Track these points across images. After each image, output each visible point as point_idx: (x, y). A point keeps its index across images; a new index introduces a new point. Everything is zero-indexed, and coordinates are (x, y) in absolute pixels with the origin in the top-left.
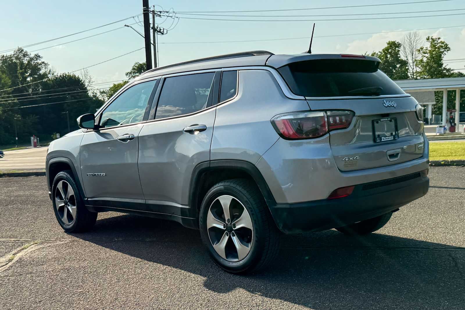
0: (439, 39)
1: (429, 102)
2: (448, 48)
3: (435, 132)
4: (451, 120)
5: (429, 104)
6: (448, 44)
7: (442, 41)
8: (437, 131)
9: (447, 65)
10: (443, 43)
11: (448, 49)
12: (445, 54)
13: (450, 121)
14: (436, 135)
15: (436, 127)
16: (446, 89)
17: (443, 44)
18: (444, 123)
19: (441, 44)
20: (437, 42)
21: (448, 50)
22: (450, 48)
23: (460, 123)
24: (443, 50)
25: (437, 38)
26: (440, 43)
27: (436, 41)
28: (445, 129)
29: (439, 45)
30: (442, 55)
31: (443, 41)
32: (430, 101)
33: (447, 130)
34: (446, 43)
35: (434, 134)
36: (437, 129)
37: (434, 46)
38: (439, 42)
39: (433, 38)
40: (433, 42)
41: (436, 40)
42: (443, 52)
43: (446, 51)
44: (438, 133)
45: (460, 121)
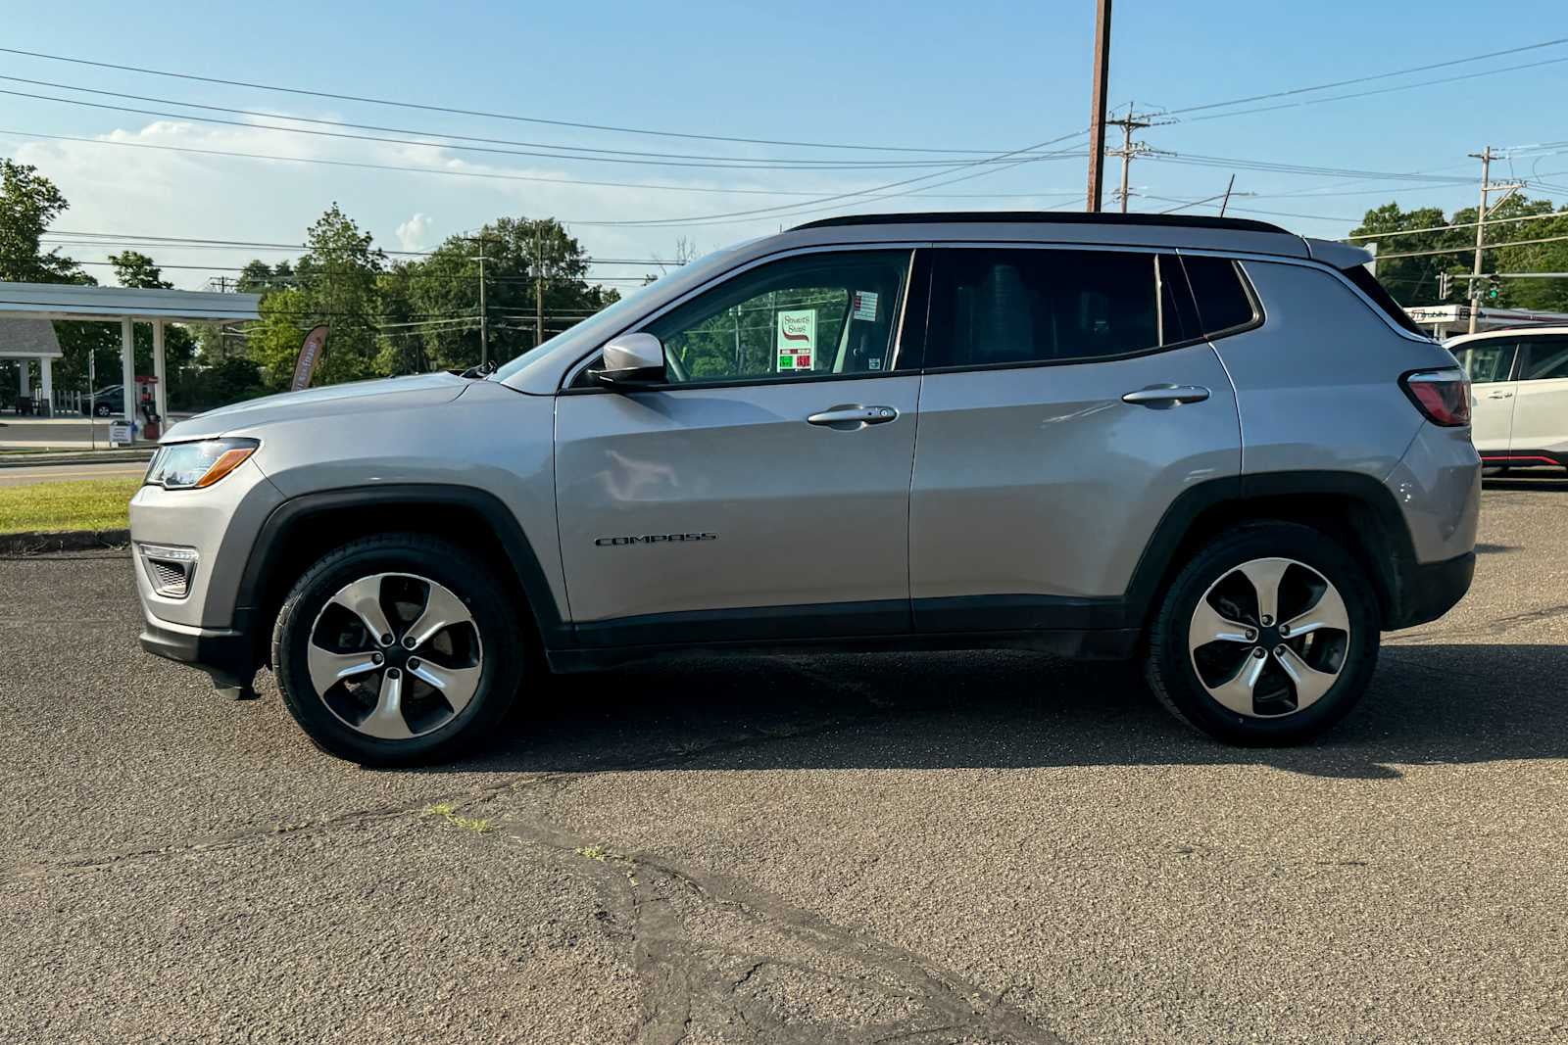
0: (32, 169)
1: (41, 351)
2: (59, 200)
3: (105, 438)
4: (146, 406)
5: (45, 357)
6: (58, 188)
7: (38, 178)
8: (112, 436)
9: (60, 247)
10: (43, 183)
11: (59, 203)
12: (52, 215)
13: (144, 409)
14: (108, 446)
15: (107, 425)
16: (130, 317)
17: (44, 186)
18: (129, 414)
19: (36, 186)
20: (26, 177)
21: (60, 207)
22: (65, 201)
23: (169, 416)
24: (47, 204)
25: (25, 165)
26: (34, 181)
27: (23, 175)
28: (135, 429)
29: (32, 186)
30: (43, 218)
31: (43, 178)
32: (45, 347)
33: (139, 432)
34: (53, 184)
35: (104, 444)
36: (112, 430)
37: (17, 188)
38: (31, 178)
39: (11, 163)
40: (14, 177)
41: (23, 173)
42: (46, 209)
43: (53, 207)
44: (114, 440)
45: (169, 409)
